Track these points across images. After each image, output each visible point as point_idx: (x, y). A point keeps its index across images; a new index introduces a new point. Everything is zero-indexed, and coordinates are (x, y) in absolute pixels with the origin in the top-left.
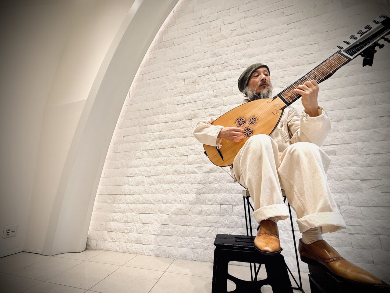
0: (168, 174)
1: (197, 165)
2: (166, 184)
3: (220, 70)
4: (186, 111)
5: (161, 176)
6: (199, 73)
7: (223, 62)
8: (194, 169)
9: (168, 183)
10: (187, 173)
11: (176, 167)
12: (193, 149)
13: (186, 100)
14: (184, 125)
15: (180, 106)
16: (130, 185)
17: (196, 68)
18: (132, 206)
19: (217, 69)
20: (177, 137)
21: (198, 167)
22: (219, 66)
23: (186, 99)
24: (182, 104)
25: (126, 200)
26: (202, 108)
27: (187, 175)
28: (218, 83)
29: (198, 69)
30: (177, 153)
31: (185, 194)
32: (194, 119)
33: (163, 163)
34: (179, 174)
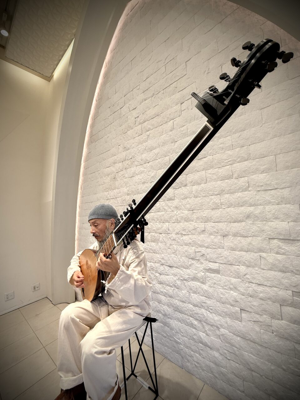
3: (129, 165)
6: (116, 169)
7: (131, 157)
17: (115, 163)
22: (129, 161)
23: (111, 195)
28: (129, 180)
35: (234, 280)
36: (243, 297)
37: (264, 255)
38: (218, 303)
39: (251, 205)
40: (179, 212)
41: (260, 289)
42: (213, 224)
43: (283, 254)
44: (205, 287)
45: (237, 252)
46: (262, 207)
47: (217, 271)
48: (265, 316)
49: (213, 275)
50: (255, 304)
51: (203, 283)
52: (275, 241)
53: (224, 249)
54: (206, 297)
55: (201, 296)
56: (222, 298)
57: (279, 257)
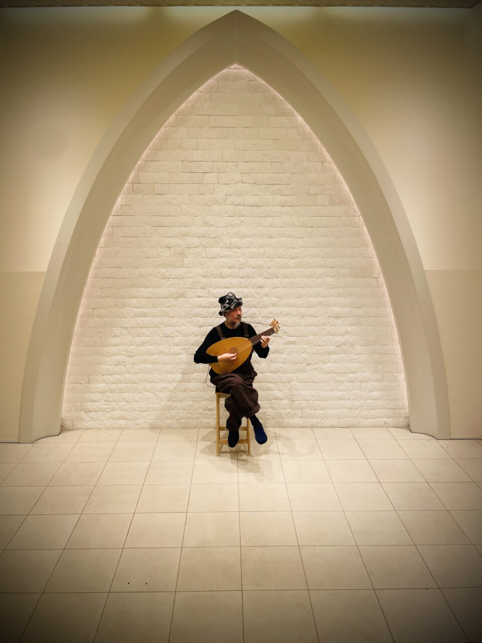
0: (152, 354)
1: (183, 347)
2: (150, 364)
3: (210, 244)
4: (171, 288)
5: (144, 356)
6: (187, 243)
7: (215, 236)
8: (180, 351)
9: (153, 364)
10: (173, 354)
11: (160, 347)
12: (179, 330)
13: (171, 275)
14: (169, 303)
15: (165, 280)
16: (107, 365)
18: (113, 387)
19: (207, 243)
20: (162, 317)
21: (184, 349)
22: (210, 240)
24: (167, 279)
25: (104, 381)
26: (190, 286)
27: (172, 356)
28: (208, 261)
29: (186, 238)
30: (162, 334)
31: (171, 373)
32: (182, 299)
33: (146, 343)
34: (164, 355)
35: (305, 346)
36: (309, 356)
37: (324, 327)
38: (292, 365)
39: (322, 297)
40: (268, 298)
41: (320, 348)
42: (296, 309)
43: (335, 325)
44: (283, 356)
45: (310, 328)
46: (327, 298)
47: (294, 343)
48: (320, 364)
49: (291, 346)
50: (316, 358)
51: (282, 353)
52: (332, 318)
53: (301, 326)
54: (283, 363)
55: (280, 363)
56: (295, 360)
57: (333, 327)
